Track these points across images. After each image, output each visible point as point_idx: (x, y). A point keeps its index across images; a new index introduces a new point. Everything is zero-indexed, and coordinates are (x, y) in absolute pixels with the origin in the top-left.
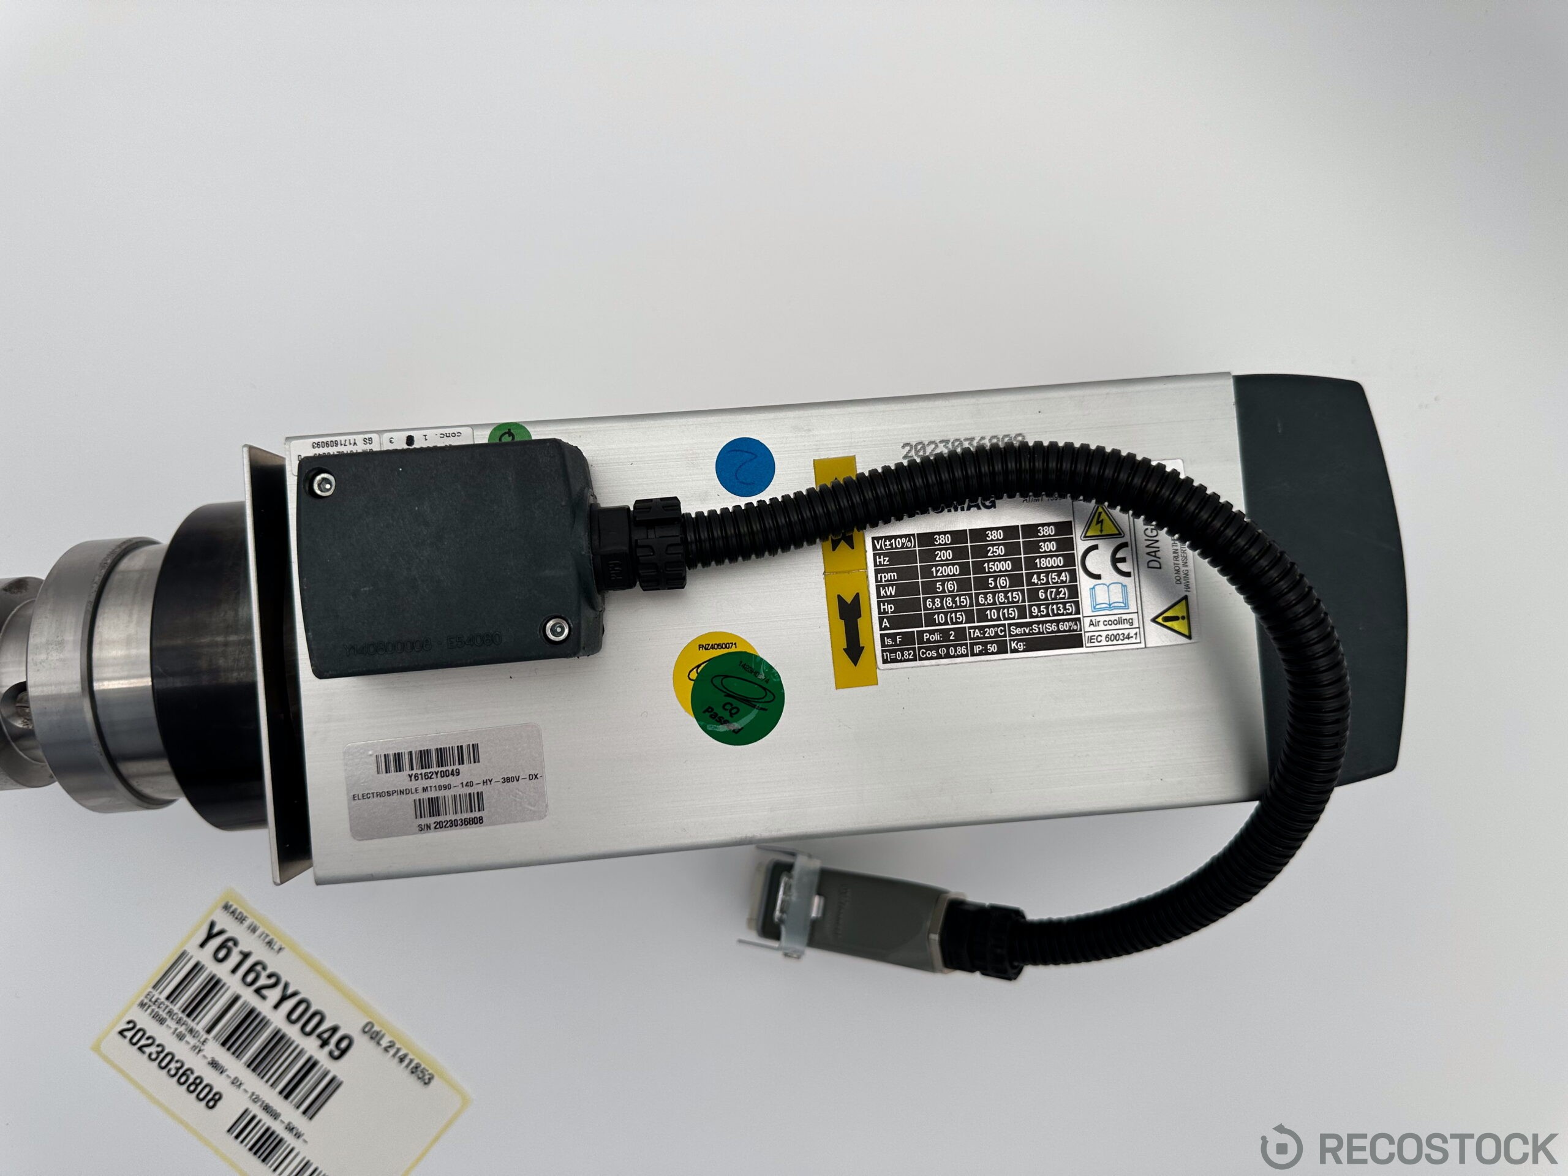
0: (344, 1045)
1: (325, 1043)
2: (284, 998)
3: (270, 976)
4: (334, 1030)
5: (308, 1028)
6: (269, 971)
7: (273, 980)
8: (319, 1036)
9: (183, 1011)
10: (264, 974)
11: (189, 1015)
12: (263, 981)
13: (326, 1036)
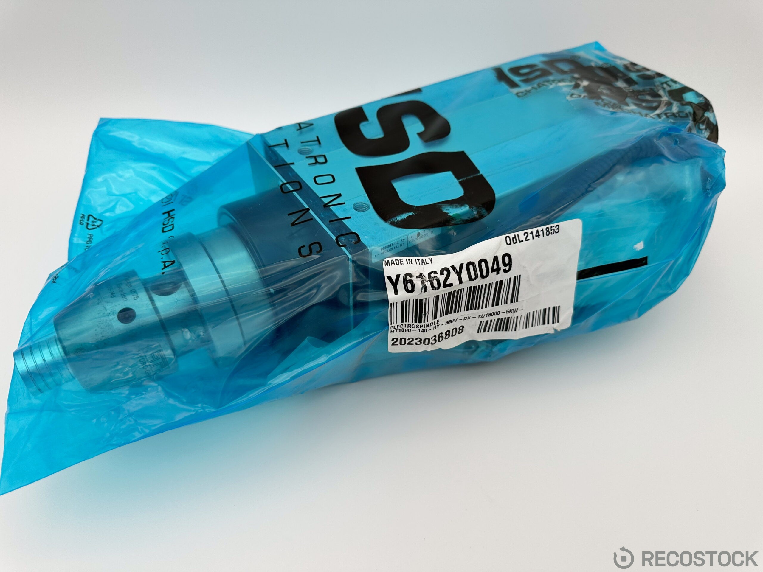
0: (507, 260)
1: (498, 270)
2: (459, 274)
3: (442, 273)
4: (496, 258)
5: (485, 273)
6: (439, 272)
7: (445, 272)
8: (493, 270)
9: (416, 322)
10: (438, 275)
11: (420, 322)
12: (442, 278)
13: (495, 267)
